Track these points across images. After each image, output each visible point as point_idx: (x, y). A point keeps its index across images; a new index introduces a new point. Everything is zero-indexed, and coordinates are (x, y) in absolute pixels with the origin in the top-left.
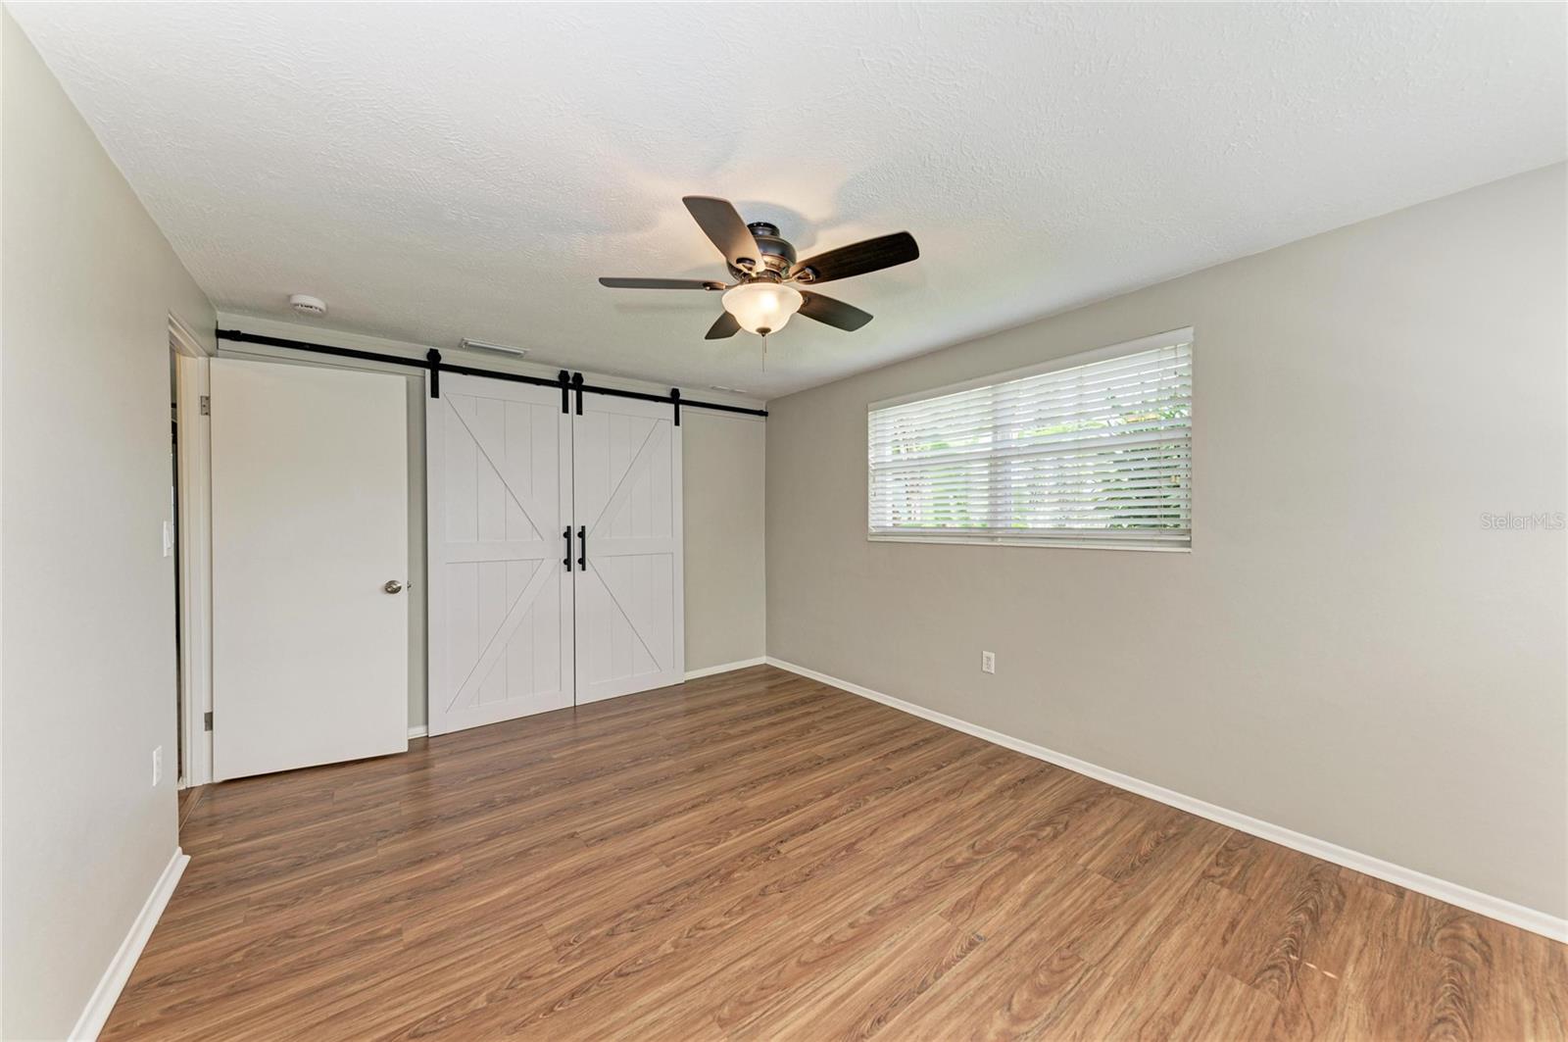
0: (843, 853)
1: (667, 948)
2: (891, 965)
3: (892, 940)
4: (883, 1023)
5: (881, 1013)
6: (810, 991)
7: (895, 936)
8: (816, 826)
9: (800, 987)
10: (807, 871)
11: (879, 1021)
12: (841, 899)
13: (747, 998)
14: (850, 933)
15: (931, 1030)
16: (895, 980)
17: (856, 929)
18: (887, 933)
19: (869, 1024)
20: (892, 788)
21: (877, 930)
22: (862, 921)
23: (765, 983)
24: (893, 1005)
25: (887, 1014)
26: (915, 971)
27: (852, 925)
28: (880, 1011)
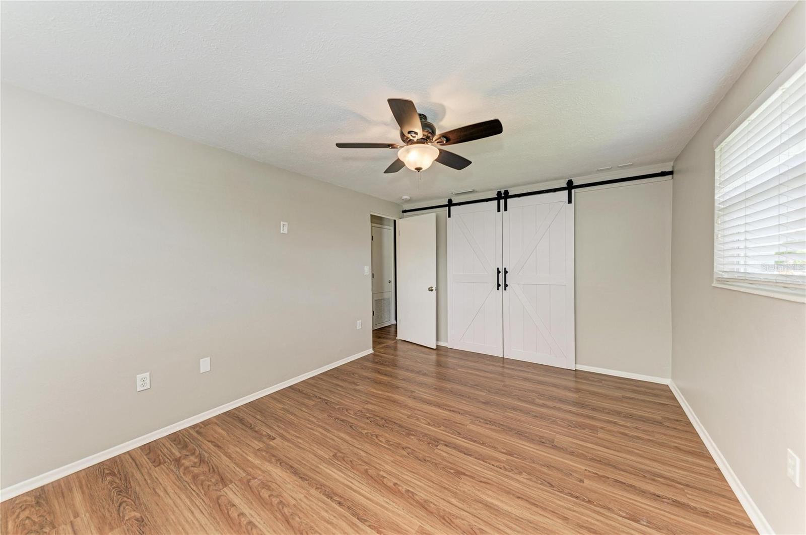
0: (452, 471)
1: (364, 432)
2: (373, 504)
3: (391, 503)
4: (339, 505)
5: (344, 503)
6: (353, 476)
7: (394, 504)
8: (470, 455)
9: (354, 473)
10: (427, 459)
11: (339, 503)
12: (413, 476)
13: (346, 459)
14: (391, 484)
15: (337, 525)
16: (364, 507)
17: (394, 486)
18: (395, 500)
19: (338, 500)
20: (552, 486)
21: (396, 496)
22: (400, 488)
23: (354, 462)
24: (349, 508)
25: (344, 506)
26: (372, 516)
27: (395, 484)
28: (345, 503)
